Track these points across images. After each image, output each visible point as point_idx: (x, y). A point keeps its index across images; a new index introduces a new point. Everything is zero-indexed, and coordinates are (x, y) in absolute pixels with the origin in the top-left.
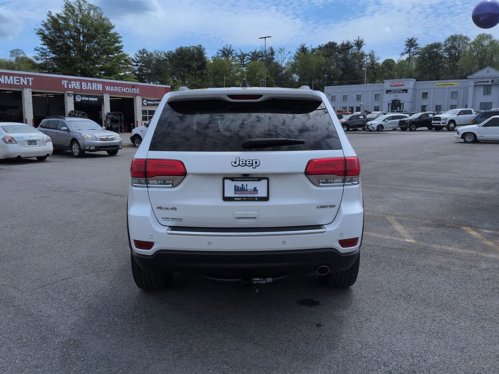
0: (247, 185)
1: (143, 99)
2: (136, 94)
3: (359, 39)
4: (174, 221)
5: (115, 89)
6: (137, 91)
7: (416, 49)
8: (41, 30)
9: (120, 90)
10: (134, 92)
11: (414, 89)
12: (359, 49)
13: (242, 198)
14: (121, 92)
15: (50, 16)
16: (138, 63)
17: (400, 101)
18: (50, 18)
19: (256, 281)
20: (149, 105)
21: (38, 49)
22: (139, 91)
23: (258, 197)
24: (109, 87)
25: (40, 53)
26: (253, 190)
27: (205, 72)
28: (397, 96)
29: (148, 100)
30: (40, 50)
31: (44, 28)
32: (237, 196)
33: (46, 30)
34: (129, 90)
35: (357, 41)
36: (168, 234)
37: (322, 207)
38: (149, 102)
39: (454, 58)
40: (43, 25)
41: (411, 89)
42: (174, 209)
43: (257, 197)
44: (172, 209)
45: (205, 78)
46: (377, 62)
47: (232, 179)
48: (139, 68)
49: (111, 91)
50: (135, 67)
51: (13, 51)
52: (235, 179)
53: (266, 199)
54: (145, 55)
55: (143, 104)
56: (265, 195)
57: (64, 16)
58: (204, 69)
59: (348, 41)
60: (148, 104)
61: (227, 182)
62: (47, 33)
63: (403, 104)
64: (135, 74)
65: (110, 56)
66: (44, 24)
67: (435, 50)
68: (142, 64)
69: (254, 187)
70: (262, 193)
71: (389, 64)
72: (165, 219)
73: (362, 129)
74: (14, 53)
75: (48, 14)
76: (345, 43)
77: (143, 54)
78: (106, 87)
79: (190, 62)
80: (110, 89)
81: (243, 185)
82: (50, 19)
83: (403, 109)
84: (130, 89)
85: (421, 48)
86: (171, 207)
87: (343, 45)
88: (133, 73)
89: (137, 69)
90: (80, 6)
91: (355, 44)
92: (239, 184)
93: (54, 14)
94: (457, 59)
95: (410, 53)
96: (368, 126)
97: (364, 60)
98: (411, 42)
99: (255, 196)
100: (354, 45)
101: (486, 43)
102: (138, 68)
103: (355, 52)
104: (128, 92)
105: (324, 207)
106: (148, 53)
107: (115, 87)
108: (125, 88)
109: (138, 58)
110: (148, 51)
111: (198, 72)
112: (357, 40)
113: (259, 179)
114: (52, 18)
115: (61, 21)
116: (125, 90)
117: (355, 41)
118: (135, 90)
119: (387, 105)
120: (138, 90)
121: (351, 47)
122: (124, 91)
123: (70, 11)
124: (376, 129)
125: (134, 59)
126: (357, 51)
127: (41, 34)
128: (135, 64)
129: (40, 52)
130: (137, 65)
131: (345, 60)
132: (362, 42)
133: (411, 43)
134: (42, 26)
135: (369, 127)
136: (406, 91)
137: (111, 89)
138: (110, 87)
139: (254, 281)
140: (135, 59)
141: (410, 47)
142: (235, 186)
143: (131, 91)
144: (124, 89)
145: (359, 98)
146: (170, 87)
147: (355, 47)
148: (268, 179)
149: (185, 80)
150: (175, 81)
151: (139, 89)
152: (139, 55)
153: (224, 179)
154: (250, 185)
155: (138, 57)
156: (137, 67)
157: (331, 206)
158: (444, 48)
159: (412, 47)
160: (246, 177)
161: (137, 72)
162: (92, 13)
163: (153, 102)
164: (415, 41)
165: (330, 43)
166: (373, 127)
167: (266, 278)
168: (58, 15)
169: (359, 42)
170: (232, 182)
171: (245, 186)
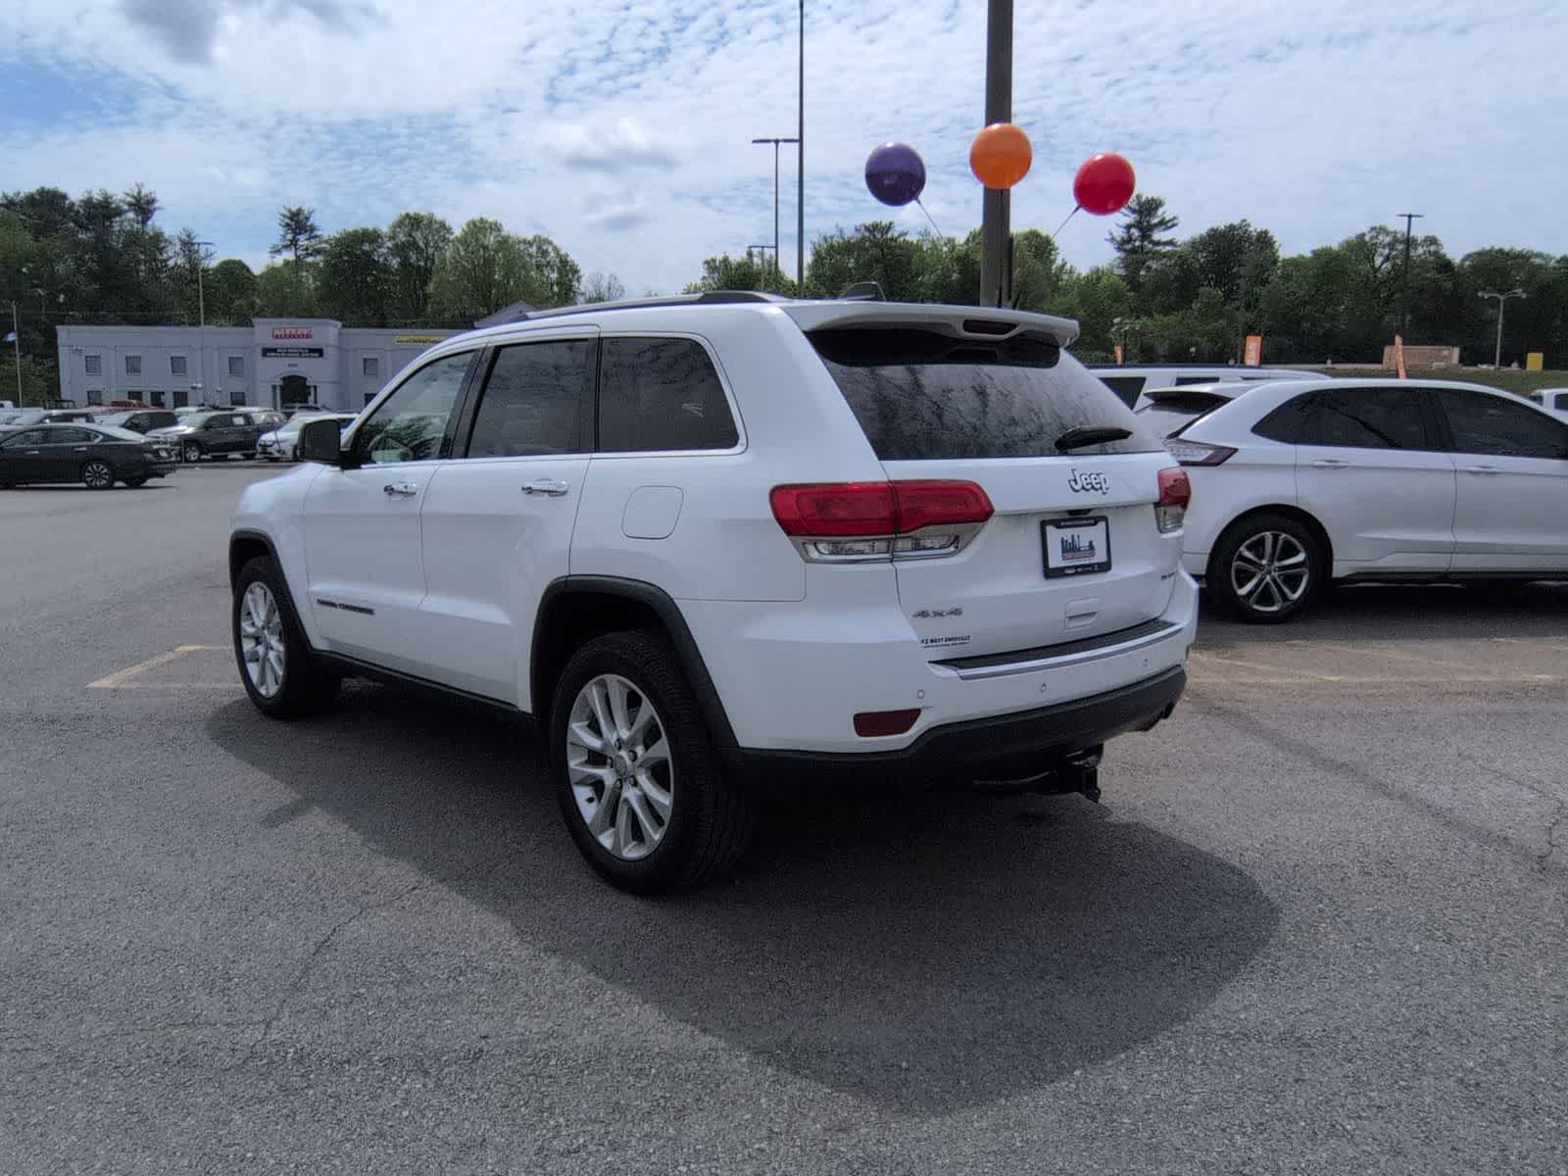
0: (1078, 537)
3: (139, 193)
4: (948, 645)
7: (312, 240)
11: (341, 349)
12: (144, 222)
13: (1077, 567)
17: (305, 379)
26: (1087, 549)
28: (296, 365)
35: (133, 197)
39: (417, 274)
41: (330, 349)
42: (957, 612)
43: (1095, 564)
44: (952, 613)
46: (205, 264)
47: (1058, 525)
52: (1062, 524)
53: (1105, 567)
56: (1105, 557)
59: (106, 194)
61: (1050, 530)
63: (315, 387)
67: (366, 247)
69: (1090, 541)
70: (1100, 557)
71: (234, 272)
72: (930, 644)
73: (243, 455)
76: (97, 196)
81: (1073, 536)
83: (316, 402)
85: (326, 238)
86: (948, 609)
87: (88, 203)
91: (130, 204)
92: (1067, 534)
94: (425, 275)
95: (296, 249)
96: (265, 446)
97: (165, 256)
98: (295, 219)
100: (126, 207)
101: (491, 240)
103: (132, 227)
112: (136, 194)
113: (1096, 521)
117: (128, 195)
119: (270, 389)
121: (119, 212)
124: (290, 454)
126: (140, 226)
131: (101, 247)
132: (152, 201)
133: (297, 223)
135: (269, 450)
136: (320, 352)
141: (296, 234)
142: (1062, 539)
145: (178, 365)
147: (131, 215)
148: (1105, 519)
153: (1045, 523)
154: (1084, 535)
158: (390, 244)
159: (300, 234)
160: (1078, 517)
164: (307, 219)
165: (42, 192)
166: (282, 448)
169: (142, 201)
170: (1058, 530)
171: (1076, 538)
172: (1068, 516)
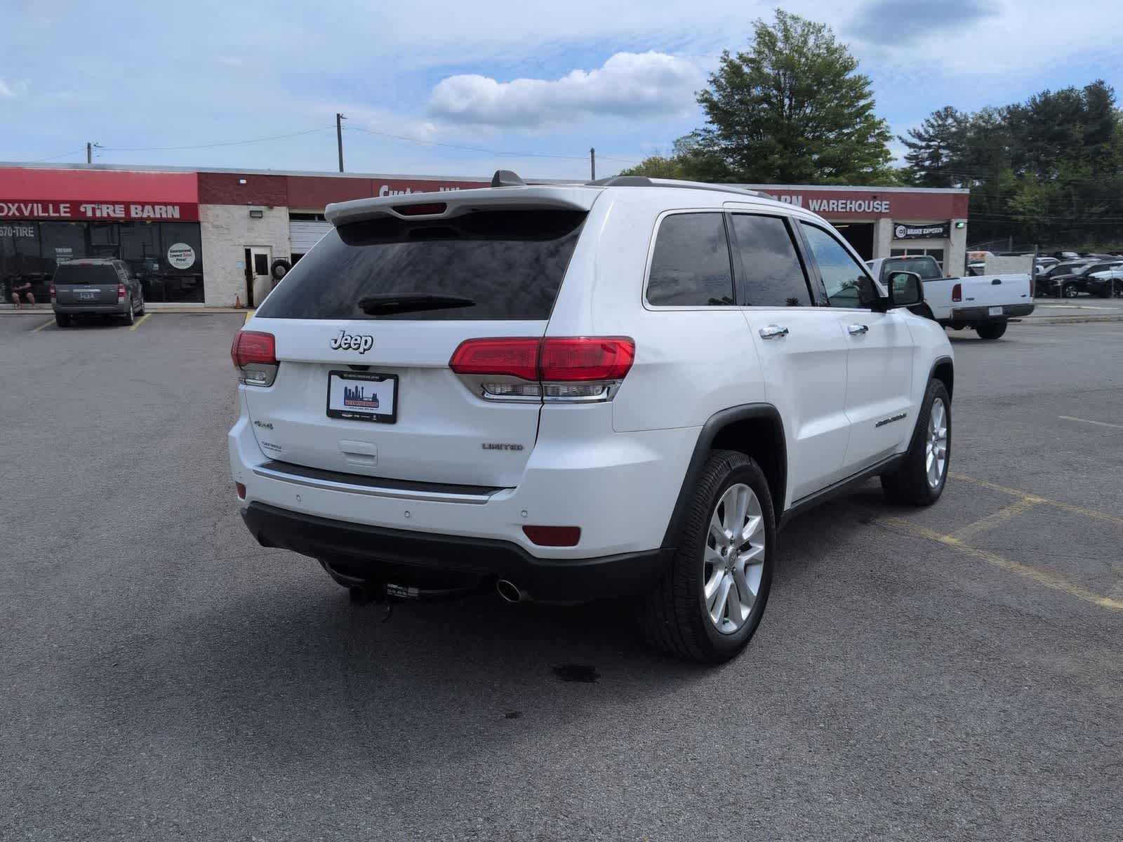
0: (362, 388)
1: (896, 224)
2: (881, 215)
4: (273, 449)
5: (831, 206)
6: (884, 207)
8: (707, 92)
9: (842, 208)
10: (875, 209)
13: (357, 413)
14: (844, 210)
15: (725, 61)
16: (931, 141)
18: (725, 64)
19: (393, 589)
20: (911, 238)
21: (698, 132)
22: (887, 207)
23: (377, 415)
24: (817, 202)
25: (702, 140)
26: (371, 400)
27: (1106, 147)
29: (908, 227)
30: (703, 133)
31: (711, 88)
32: (347, 408)
33: (717, 91)
34: (865, 206)
36: (255, 471)
37: (491, 447)
38: (910, 232)
40: (711, 82)
42: (270, 426)
43: (375, 414)
45: (1104, 163)
47: (342, 375)
48: (932, 152)
49: (821, 210)
50: (923, 150)
51: (678, 140)
52: (346, 375)
53: (391, 419)
54: (950, 121)
55: (895, 235)
56: (389, 411)
57: (752, 56)
58: (1106, 140)
60: (907, 235)
61: (335, 378)
62: (716, 97)
64: (923, 168)
65: (845, 131)
66: (712, 79)
68: (939, 143)
69: (374, 395)
70: (385, 408)
72: (265, 446)
74: (680, 145)
75: (722, 58)
77: (944, 119)
78: (810, 201)
79: (1066, 126)
80: (820, 206)
81: (357, 388)
82: (726, 68)
84: (867, 202)
88: (917, 164)
89: (926, 155)
90: (786, 30)
92: (352, 385)
93: (733, 57)
99: (375, 411)
102: (929, 153)
104: (862, 209)
105: (498, 447)
106: (958, 114)
107: (831, 202)
108: (856, 203)
109: (931, 131)
110: (957, 112)
111: (1088, 149)
113: (382, 378)
114: (731, 64)
115: (746, 70)
116: (853, 206)
118: (878, 204)
120: (886, 204)
122: (851, 208)
123: (766, 44)
125: (922, 131)
127: (705, 100)
128: (924, 144)
129: (701, 138)
130: (928, 147)
134: (709, 83)
137: (823, 205)
138: (819, 201)
139: (390, 588)
140: (923, 134)
142: (346, 388)
143: (869, 208)
144: (851, 203)
146: (968, 192)
148: (394, 377)
149: (1047, 172)
150: (1021, 175)
151: (888, 202)
152: (935, 123)
153: (332, 373)
154: (369, 388)
155: (932, 126)
156: (928, 151)
157: (513, 448)
160: (362, 371)
161: (927, 163)
162: (811, 41)
163: (921, 230)
167: (408, 588)
168: (741, 57)
170: (342, 380)
171: (360, 389)
172: (350, 370)
